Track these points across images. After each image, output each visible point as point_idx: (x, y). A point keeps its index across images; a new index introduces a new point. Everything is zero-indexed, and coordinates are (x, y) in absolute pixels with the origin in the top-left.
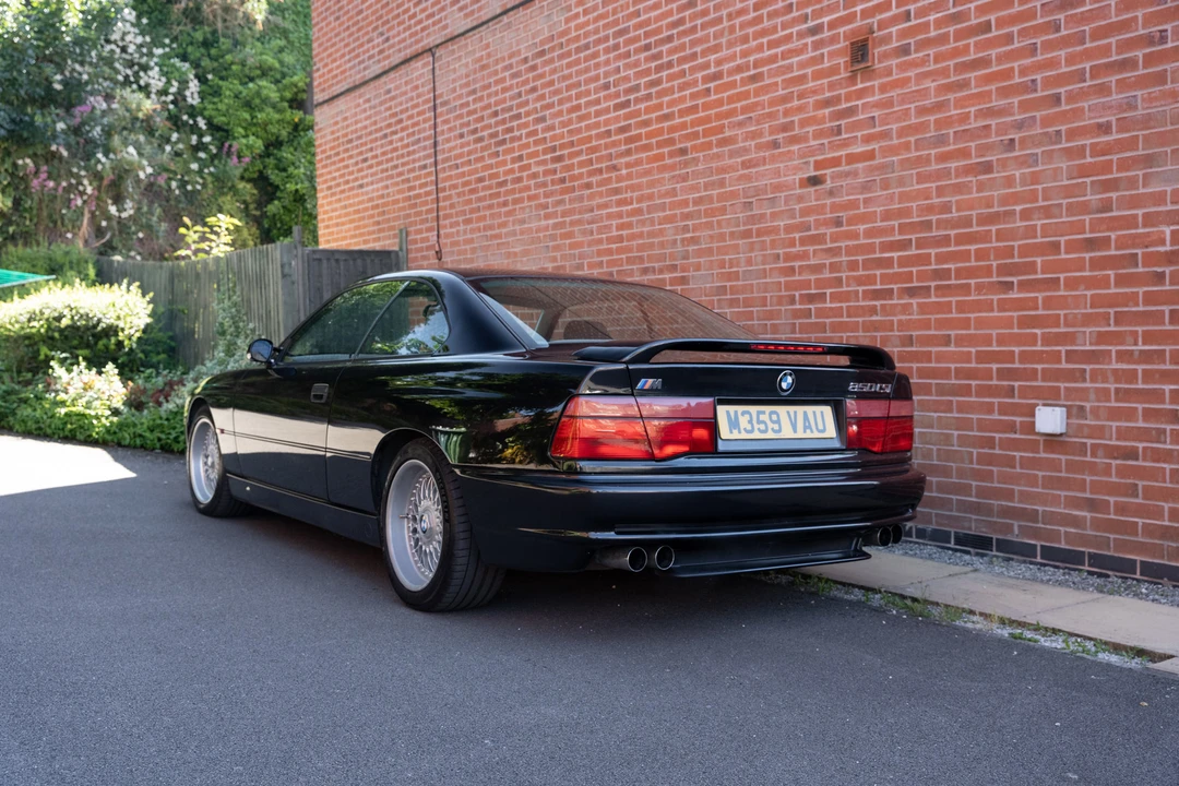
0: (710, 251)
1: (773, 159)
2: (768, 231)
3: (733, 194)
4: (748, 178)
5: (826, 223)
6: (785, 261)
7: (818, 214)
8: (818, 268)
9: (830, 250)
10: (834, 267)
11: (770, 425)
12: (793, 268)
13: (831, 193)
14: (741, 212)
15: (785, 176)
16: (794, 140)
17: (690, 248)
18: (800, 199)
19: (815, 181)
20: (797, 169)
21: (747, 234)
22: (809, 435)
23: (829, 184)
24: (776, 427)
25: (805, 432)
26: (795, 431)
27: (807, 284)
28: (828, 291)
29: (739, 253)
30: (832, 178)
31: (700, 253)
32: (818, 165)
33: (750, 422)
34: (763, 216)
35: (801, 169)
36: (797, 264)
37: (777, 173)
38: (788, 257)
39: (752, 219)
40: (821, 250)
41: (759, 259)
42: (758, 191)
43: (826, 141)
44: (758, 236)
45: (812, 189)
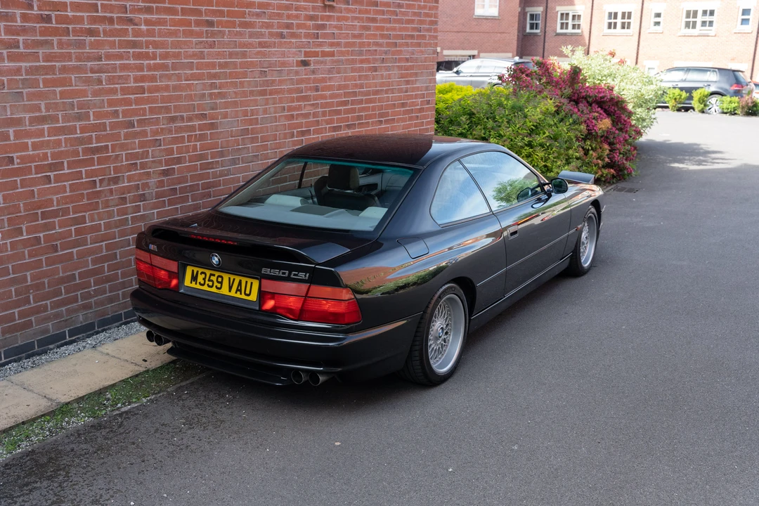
0: (235, 104)
1: (280, 45)
2: (277, 92)
3: (252, 64)
4: (264, 54)
5: (310, 89)
6: (288, 111)
7: (307, 84)
8: (306, 116)
9: (313, 105)
10: (315, 115)
11: (216, 284)
12: (292, 116)
13: (313, 72)
14: (259, 77)
15: (288, 57)
16: (293, 35)
17: (218, 101)
18: (297, 73)
19: (305, 63)
20: (295, 54)
21: (263, 93)
22: (238, 295)
23: (312, 67)
24: (219, 285)
25: (236, 293)
26: (230, 291)
27: (300, 125)
28: (312, 129)
29: (257, 106)
30: (314, 63)
31: (227, 105)
32: (306, 54)
33: (204, 279)
34: (274, 81)
35: (297, 54)
36: (295, 113)
37: (283, 55)
38: (290, 109)
39: (267, 83)
40: (309, 104)
41: (272, 110)
42: (270, 65)
43: (311, 41)
44: (270, 94)
45: (303, 68)
